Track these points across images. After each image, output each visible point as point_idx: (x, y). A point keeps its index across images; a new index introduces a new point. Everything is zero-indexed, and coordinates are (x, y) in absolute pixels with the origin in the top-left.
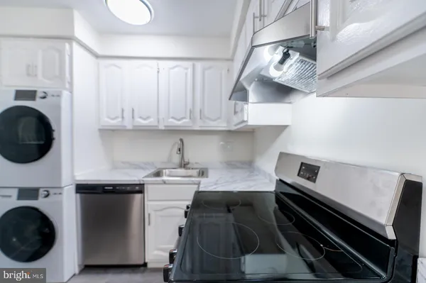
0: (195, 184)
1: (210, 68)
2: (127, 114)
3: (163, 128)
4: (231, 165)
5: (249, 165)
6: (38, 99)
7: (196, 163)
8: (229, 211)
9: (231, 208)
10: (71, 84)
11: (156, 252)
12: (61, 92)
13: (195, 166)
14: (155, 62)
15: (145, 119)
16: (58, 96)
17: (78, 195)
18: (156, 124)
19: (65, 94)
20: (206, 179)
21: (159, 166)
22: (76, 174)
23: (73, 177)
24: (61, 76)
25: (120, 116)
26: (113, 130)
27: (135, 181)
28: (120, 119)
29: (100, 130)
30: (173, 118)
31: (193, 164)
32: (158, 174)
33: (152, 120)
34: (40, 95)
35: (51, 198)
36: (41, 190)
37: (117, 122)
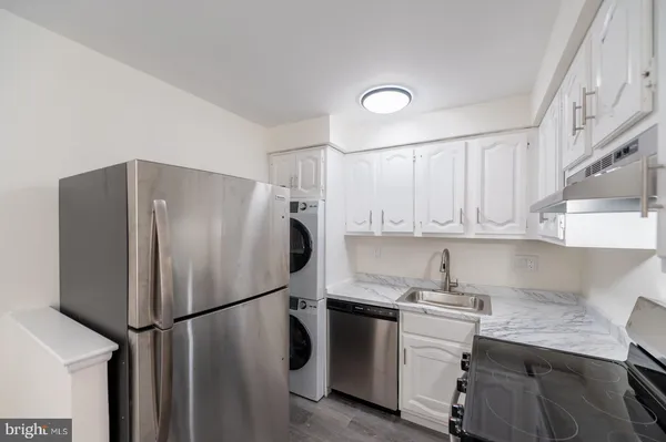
0: (470, 321)
1: (494, 145)
2: (376, 219)
3: (421, 235)
4: (535, 296)
5: (574, 300)
6: (299, 210)
7: (468, 285)
8: (530, 373)
9: (534, 369)
10: (325, 191)
11: (411, 402)
12: (317, 202)
13: (467, 290)
14: (410, 149)
15: (396, 224)
16: (315, 206)
18: (411, 230)
19: (321, 203)
20: (487, 316)
21: (413, 284)
22: (327, 287)
23: (325, 290)
24: (317, 185)
25: (367, 220)
28: (367, 225)
29: (346, 237)
30: (434, 222)
31: (463, 288)
32: (412, 297)
33: (403, 224)
34: (301, 206)
35: (308, 310)
36: (300, 301)
37: (364, 228)
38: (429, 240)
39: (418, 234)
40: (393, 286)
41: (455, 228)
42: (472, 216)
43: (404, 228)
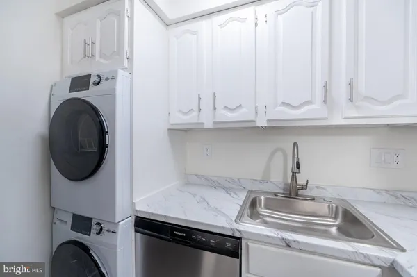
2: (207, 105)
3: (265, 124)
4: (404, 199)
6: (91, 87)
10: (130, 59)
12: (116, 72)
15: (232, 110)
16: (114, 78)
17: (138, 234)
18: (252, 118)
22: (136, 200)
23: (133, 204)
24: (119, 51)
25: (196, 109)
26: (186, 130)
27: (224, 228)
28: (195, 113)
29: (170, 131)
30: (284, 104)
33: (243, 110)
34: (93, 79)
35: (104, 237)
36: (94, 222)
37: (191, 119)
38: (276, 130)
39: (262, 122)
40: (227, 190)
41: (313, 112)
42: (341, 92)
43: (244, 114)
